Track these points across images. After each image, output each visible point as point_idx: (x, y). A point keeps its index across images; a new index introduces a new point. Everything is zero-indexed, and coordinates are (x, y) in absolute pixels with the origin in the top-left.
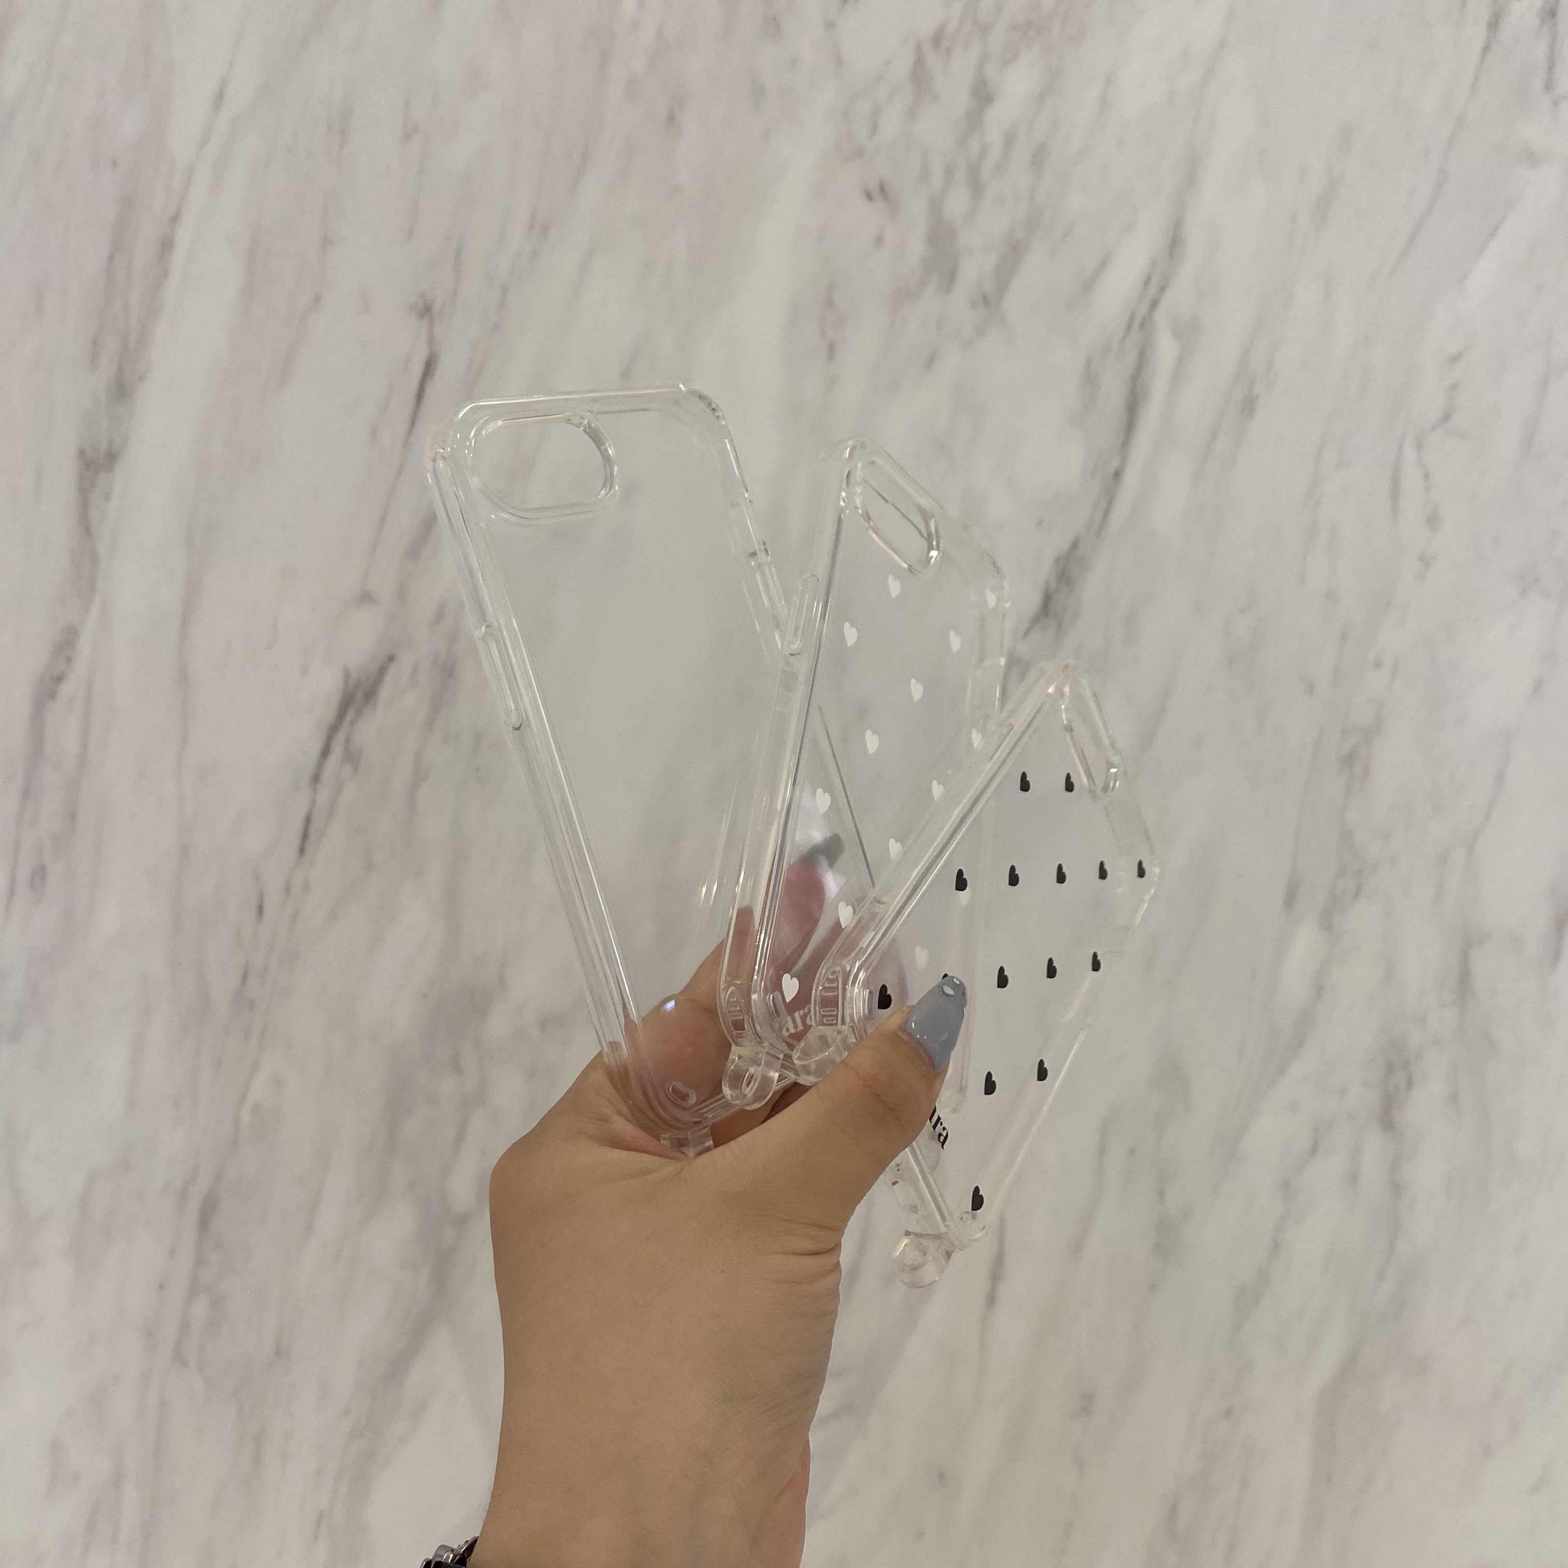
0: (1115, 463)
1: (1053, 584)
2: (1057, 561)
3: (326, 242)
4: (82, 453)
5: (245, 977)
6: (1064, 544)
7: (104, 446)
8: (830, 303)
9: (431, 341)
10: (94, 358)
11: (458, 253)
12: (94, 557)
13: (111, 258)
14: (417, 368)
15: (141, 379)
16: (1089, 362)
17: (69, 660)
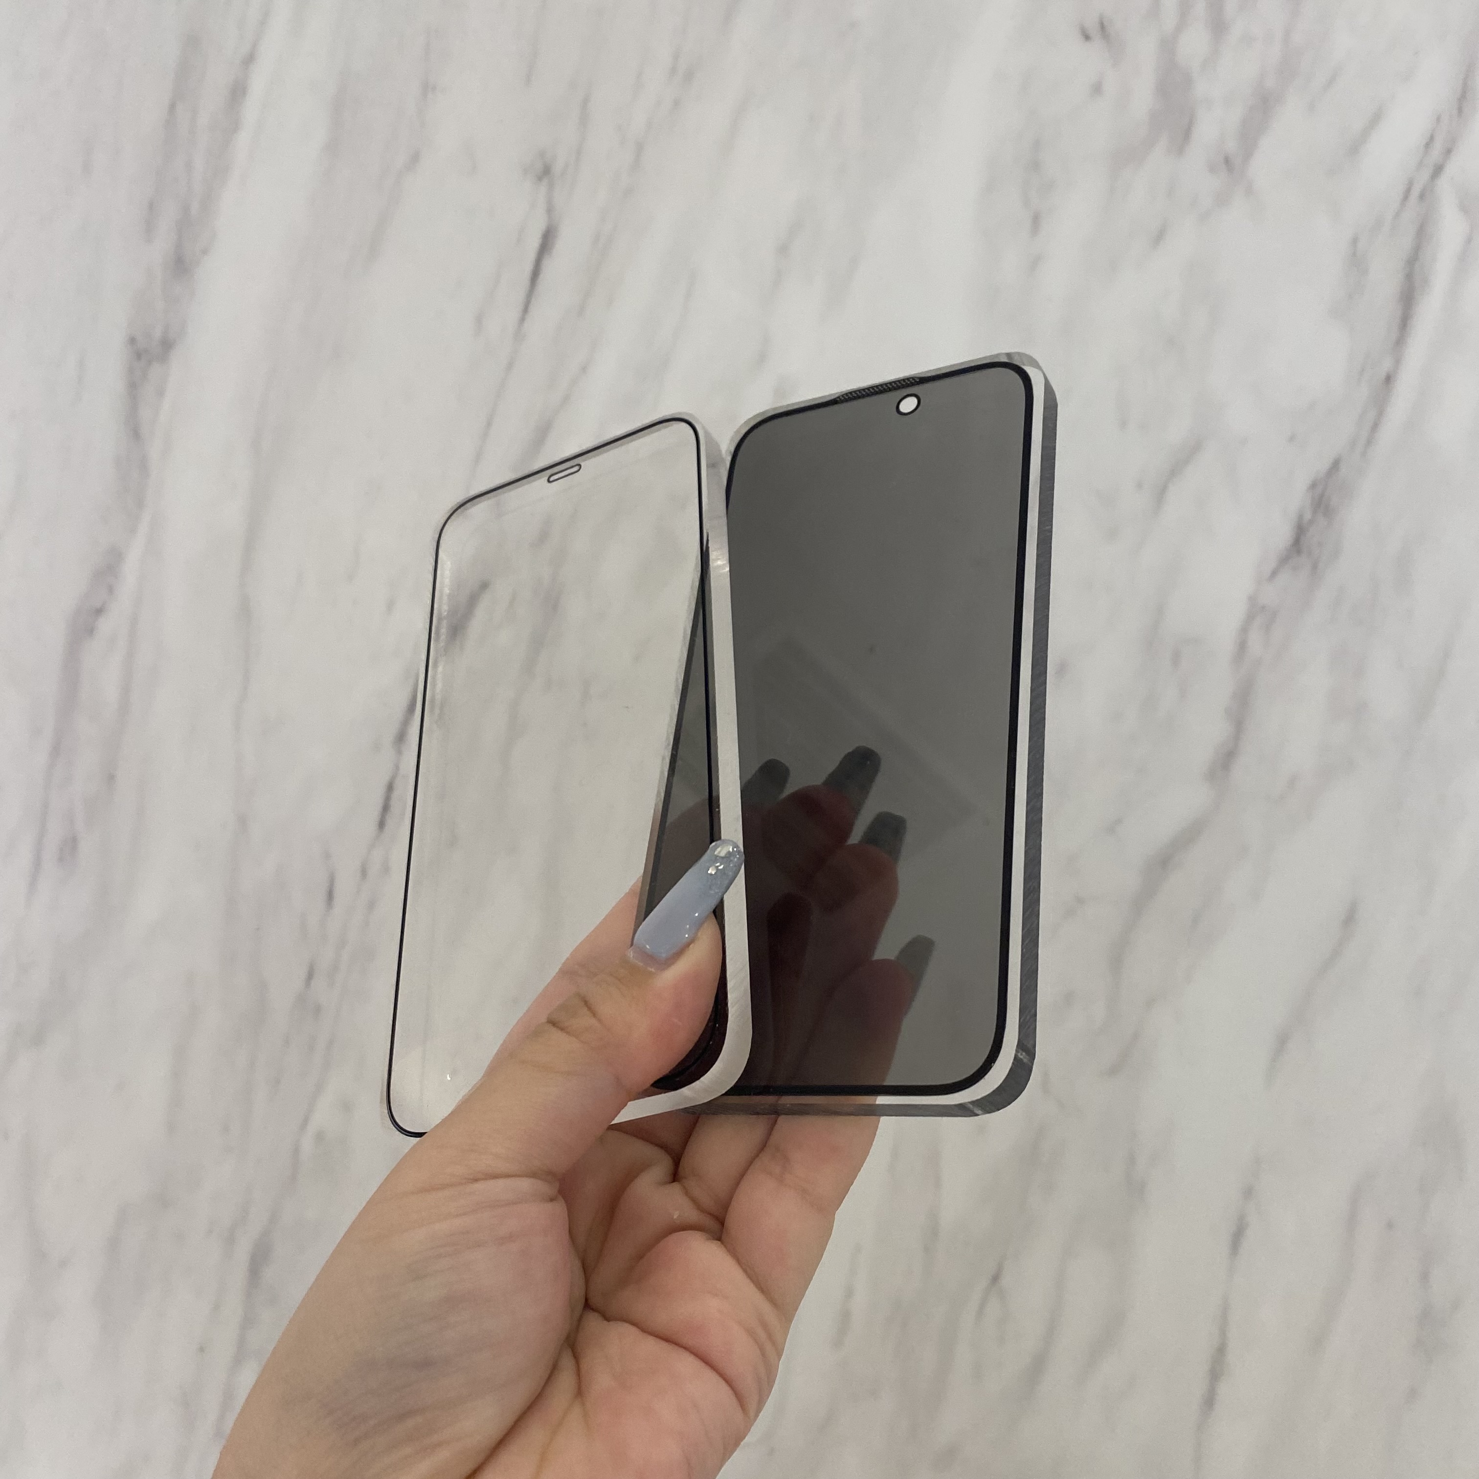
0: (1387, 365)
1: (1308, 516)
2: (1313, 486)
3: (427, 88)
4: (132, 341)
5: (310, 976)
6: (1322, 465)
7: (158, 333)
8: (1035, 166)
9: (550, 210)
10: (149, 228)
11: (586, 102)
12: (144, 466)
13: (172, 107)
14: (533, 243)
15: (205, 252)
16: (1355, 241)
17: (111, 590)
